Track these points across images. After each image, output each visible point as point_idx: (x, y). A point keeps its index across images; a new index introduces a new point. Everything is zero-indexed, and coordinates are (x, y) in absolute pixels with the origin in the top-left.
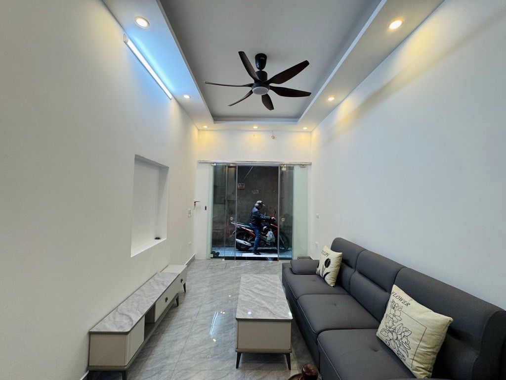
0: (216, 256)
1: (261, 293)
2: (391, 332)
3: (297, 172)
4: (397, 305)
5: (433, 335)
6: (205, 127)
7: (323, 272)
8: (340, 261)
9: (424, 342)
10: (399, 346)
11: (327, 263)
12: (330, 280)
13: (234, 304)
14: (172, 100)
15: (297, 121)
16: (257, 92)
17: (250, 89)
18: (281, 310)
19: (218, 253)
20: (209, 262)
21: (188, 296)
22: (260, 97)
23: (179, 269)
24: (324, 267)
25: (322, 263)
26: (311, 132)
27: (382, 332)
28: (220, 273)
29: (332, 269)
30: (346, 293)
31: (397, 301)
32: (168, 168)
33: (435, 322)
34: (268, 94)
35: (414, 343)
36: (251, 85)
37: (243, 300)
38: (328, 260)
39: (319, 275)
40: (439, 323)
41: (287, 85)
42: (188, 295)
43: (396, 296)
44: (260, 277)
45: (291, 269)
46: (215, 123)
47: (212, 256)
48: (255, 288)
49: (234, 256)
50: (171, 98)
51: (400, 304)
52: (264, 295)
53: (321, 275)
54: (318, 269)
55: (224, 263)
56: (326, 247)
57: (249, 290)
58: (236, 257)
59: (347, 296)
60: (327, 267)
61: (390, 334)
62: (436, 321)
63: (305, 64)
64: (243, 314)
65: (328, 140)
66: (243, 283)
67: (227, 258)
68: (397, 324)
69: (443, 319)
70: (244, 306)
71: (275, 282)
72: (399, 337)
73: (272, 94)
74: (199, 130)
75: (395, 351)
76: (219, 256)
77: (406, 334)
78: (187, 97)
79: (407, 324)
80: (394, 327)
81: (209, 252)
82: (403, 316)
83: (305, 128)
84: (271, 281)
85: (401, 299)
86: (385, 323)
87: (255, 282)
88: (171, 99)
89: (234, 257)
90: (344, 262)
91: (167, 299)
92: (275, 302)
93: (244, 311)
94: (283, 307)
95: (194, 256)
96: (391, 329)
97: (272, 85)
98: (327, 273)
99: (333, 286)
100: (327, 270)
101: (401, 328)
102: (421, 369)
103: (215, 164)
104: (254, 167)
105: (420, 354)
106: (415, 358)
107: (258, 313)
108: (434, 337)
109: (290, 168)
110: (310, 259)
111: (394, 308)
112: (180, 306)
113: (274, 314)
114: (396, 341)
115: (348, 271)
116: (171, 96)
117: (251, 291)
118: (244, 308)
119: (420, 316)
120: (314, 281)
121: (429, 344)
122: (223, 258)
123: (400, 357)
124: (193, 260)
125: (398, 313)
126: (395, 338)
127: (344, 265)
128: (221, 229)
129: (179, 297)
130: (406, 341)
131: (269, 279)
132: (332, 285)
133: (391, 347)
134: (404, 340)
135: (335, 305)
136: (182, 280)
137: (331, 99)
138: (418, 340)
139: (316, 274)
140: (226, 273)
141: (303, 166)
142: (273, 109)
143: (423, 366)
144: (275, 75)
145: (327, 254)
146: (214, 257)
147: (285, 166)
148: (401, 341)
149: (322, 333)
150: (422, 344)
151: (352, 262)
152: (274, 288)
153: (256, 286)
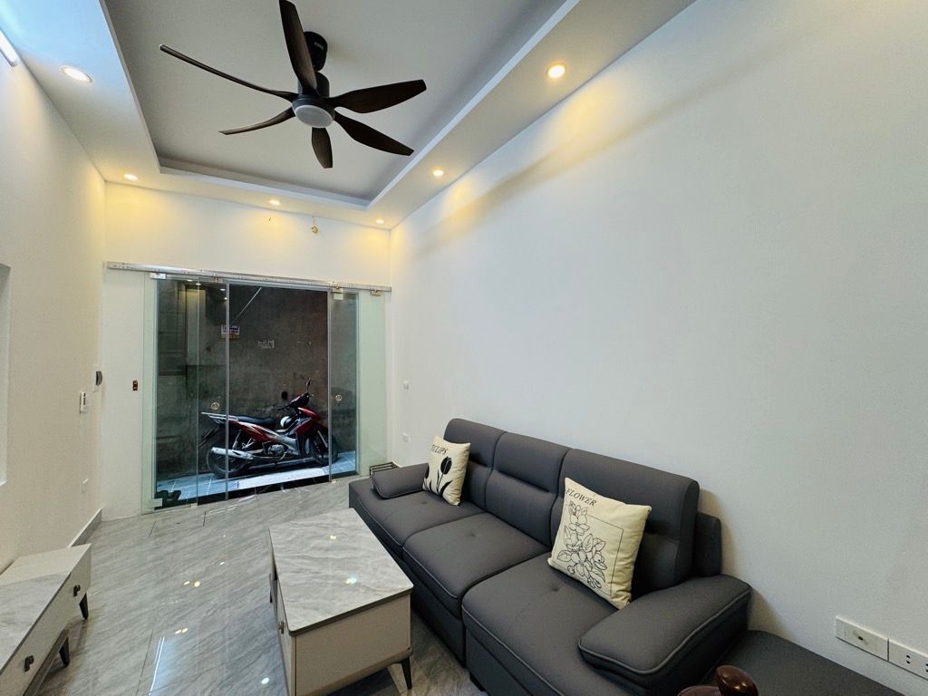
0: (171, 500)
1: (330, 555)
2: (575, 552)
3: (364, 304)
4: (578, 508)
5: (631, 537)
6: (131, 177)
7: (438, 483)
8: (467, 458)
9: (622, 550)
10: (590, 569)
11: (446, 465)
12: (451, 495)
13: (248, 601)
14: (16, 68)
15: (366, 205)
16: (305, 118)
17: (287, 104)
18: (385, 577)
19: (177, 493)
20: (150, 520)
21: (97, 626)
22: (308, 130)
23: (66, 560)
24: (441, 473)
25: (435, 468)
26: (390, 230)
27: (559, 556)
28: (192, 539)
29: (455, 474)
30: (479, 510)
31: (577, 502)
32: (9, 268)
33: (633, 519)
34: (327, 128)
35: (609, 557)
36: (290, 97)
37: (293, 582)
38: (446, 459)
39: (430, 492)
40: (637, 518)
41: (374, 120)
42: (98, 624)
43: (573, 494)
44: (316, 522)
45: (375, 492)
46: (161, 172)
47: (160, 502)
48: (313, 548)
49: (224, 491)
50: (12, 60)
51: (583, 505)
52: (340, 556)
53: (434, 489)
54: (427, 481)
55: (197, 513)
56: (437, 437)
57: (299, 557)
58: (230, 493)
59: (482, 515)
60: (446, 473)
61: (575, 555)
62: (634, 516)
63: (416, 87)
64: (304, 616)
65: (427, 247)
66: (280, 546)
67: (203, 500)
68: (585, 536)
69: (639, 511)
70: (300, 597)
71: (353, 523)
72: (590, 556)
73: (336, 132)
74: (106, 181)
75: (584, 580)
76: (180, 498)
77: (599, 547)
78: (76, 75)
79: (599, 532)
80: (579, 543)
81: (150, 493)
82: (591, 522)
83: (380, 221)
84: (343, 525)
85: (582, 498)
86: (565, 540)
87: (309, 535)
88: (12, 64)
89: (224, 494)
90: (474, 458)
91: (29, 661)
92: (367, 566)
93: (305, 608)
94: (388, 570)
95: (101, 512)
96: (575, 548)
97: (341, 110)
98: (447, 484)
99: (459, 505)
100: (446, 478)
101: (591, 541)
102: (620, 593)
103: (163, 276)
104: (264, 289)
105: (620, 571)
106: (614, 579)
107: (340, 600)
108: (633, 540)
109: (351, 296)
110: (393, 466)
111: (574, 514)
112: (74, 662)
113: (374, 590)
114: (586, 564)
115: (481, 472)
116: (13, 56)
117: (303, 557)
118: (302, 600)
119: (613, 515)
120: (425, 503)
121: (627, 553)
122: (191, 501)
123: (591, 586)
124: (96, 525)
125: (582, 520)
126: (583, 558)
127: (472, 464)
128: (173, 434)
129: (70, 640)
130: (600, 558)
131: (337, 522)
132: (457, 503)
133: (577, 576)
134: (597, 558)
135: (473, 535)
136: (76, 589)
137: (438, 173)
138: (615, 550)
139: (423, 490)
140: (209, 536)
141: (375, 292)
142: (331, 167)
143: (623, 588)
144: (351, 90)
145: (444, 450)
146: (166, 505)
147: (342, 290)
148: (592, 562)
149: (468, 593)
150: (621, 555)
151: (487, 456)
152: (353, 537)
153: (312, 545)
